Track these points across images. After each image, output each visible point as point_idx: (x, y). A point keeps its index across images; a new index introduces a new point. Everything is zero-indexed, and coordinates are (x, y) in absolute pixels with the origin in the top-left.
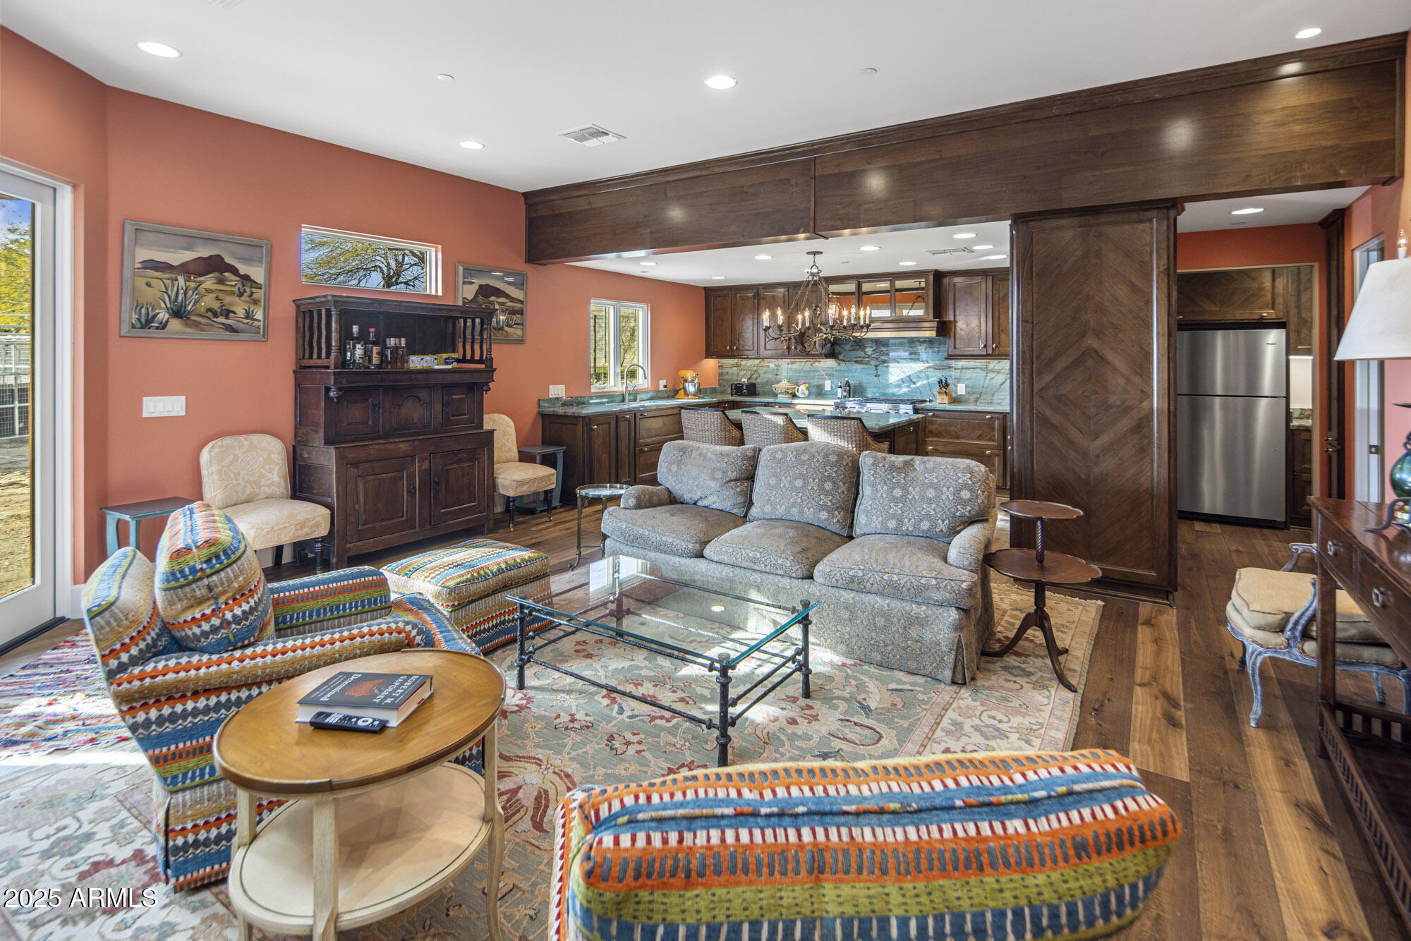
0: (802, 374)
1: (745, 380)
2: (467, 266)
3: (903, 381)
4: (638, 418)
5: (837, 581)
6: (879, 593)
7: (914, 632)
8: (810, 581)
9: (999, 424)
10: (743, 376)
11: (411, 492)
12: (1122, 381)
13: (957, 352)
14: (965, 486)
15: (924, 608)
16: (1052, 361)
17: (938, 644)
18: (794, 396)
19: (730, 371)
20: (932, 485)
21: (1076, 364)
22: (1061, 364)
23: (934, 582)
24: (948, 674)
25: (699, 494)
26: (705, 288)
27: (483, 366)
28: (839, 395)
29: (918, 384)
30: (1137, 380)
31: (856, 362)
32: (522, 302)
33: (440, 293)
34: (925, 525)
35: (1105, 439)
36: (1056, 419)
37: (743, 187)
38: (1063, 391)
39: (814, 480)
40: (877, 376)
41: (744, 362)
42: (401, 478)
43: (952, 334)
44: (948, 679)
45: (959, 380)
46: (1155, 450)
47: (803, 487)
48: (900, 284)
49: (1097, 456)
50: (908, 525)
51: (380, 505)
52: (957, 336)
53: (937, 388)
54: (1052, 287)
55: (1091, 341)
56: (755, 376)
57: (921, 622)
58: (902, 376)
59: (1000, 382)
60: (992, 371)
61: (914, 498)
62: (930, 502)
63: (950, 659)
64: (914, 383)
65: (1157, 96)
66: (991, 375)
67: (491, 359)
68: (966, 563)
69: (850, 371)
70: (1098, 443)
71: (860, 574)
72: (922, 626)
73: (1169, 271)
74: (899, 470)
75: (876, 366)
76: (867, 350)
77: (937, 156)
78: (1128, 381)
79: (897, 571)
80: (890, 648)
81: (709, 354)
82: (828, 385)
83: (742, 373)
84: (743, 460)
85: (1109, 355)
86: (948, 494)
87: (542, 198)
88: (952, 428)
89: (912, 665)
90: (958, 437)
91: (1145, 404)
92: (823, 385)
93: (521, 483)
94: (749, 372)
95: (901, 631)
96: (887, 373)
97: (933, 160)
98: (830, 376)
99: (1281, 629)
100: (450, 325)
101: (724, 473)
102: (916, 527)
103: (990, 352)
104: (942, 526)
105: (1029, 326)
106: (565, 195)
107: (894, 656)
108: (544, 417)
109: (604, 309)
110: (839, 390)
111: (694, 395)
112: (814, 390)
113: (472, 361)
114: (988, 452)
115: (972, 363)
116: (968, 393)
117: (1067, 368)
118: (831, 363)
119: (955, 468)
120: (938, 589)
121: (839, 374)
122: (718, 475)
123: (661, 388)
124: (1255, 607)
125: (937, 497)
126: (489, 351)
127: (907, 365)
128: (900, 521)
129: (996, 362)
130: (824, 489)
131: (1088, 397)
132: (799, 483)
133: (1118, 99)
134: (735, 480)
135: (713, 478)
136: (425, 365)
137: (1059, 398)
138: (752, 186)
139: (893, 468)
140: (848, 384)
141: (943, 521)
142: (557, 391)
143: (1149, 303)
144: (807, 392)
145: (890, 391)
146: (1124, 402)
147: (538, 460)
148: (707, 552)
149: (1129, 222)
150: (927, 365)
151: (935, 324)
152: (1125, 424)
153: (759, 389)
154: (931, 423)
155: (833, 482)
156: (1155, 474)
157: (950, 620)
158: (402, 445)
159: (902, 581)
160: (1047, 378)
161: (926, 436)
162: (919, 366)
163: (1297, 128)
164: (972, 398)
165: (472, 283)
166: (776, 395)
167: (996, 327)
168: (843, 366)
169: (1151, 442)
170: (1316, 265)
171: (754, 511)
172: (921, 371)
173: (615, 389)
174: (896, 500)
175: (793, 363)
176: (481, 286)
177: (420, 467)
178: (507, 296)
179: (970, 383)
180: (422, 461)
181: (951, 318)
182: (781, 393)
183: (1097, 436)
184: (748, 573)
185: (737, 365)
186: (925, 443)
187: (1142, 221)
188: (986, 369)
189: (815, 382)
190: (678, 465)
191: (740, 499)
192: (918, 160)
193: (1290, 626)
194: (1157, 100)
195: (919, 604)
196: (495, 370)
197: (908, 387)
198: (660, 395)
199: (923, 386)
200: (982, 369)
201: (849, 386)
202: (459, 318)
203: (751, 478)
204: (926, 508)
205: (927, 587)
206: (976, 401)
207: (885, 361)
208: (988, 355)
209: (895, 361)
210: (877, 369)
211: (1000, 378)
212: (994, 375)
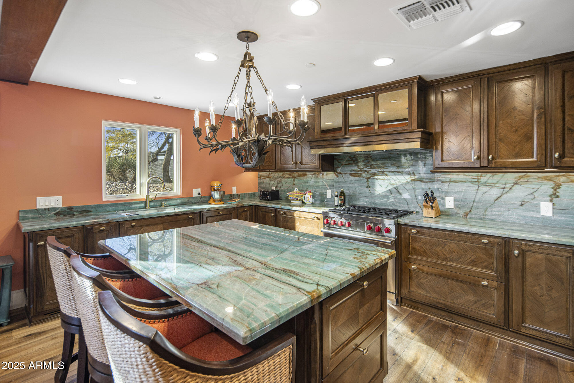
0: (310, 185)
1: (273, 188)
3: (390, 191)
9: (499, 250)
10: (273, 185)
13: (444, 165)
18: (303, 202)
19: (265, 181)
28: (336, 203)
29: (405, 195)
31: (351, 175)
40: (368, 187)
41: (273, 175)
43: (439, 147)
45: (447, 193)
52: (445, 148)
53: (423, 201)
56: (279, 185)
58: (390, 187)
59: (495, 196)
60: (485, 184)
64: (401, 194)
69: (346, 182)
75: (367, 178)
76: (360, 164)
82: (329, 194)
83: (272, 182)
88: (439, 249)
90: (445, 259)
92: (325, 194)
94: (276, 182)
96: (374, 184)
98: (331, 186)
103: (485, 163)
110: (336, 199)
112: (318, 198)
114: (485, 283)
115: (461, 176)
116: (457, 206)
118: (331, 175)
121: (337, 184)
123: (195, 195)
127: (394, 177)
129: (489, 175)
140: (343, 194)
144: (311, 200)
145: (377, 201)
150: (414, 177)
151: (419, 135)
154: (415, 239)
161: (410, 253)
162: (405, 178)
164: (461, 212)
166: (290, 201)
167: (492, 136)
168: (341, 178)
172: (406, 184)
175: (304, 175)
179: (460, 196)
181: (438, 130)
182: (293, 199)
185: (269, 177)
186: (409, 260)
188: (478, 183)
189: (320, 191)
197: (395, 197)
199: (410, 198)
200: (473, 182)
201: (344, 196)
206: (466, 215)
207: (375, 174)
208: (481, 167)
209: (383, 173)
210: (368, 181)
211: (495, 193)
212: (485, 189)
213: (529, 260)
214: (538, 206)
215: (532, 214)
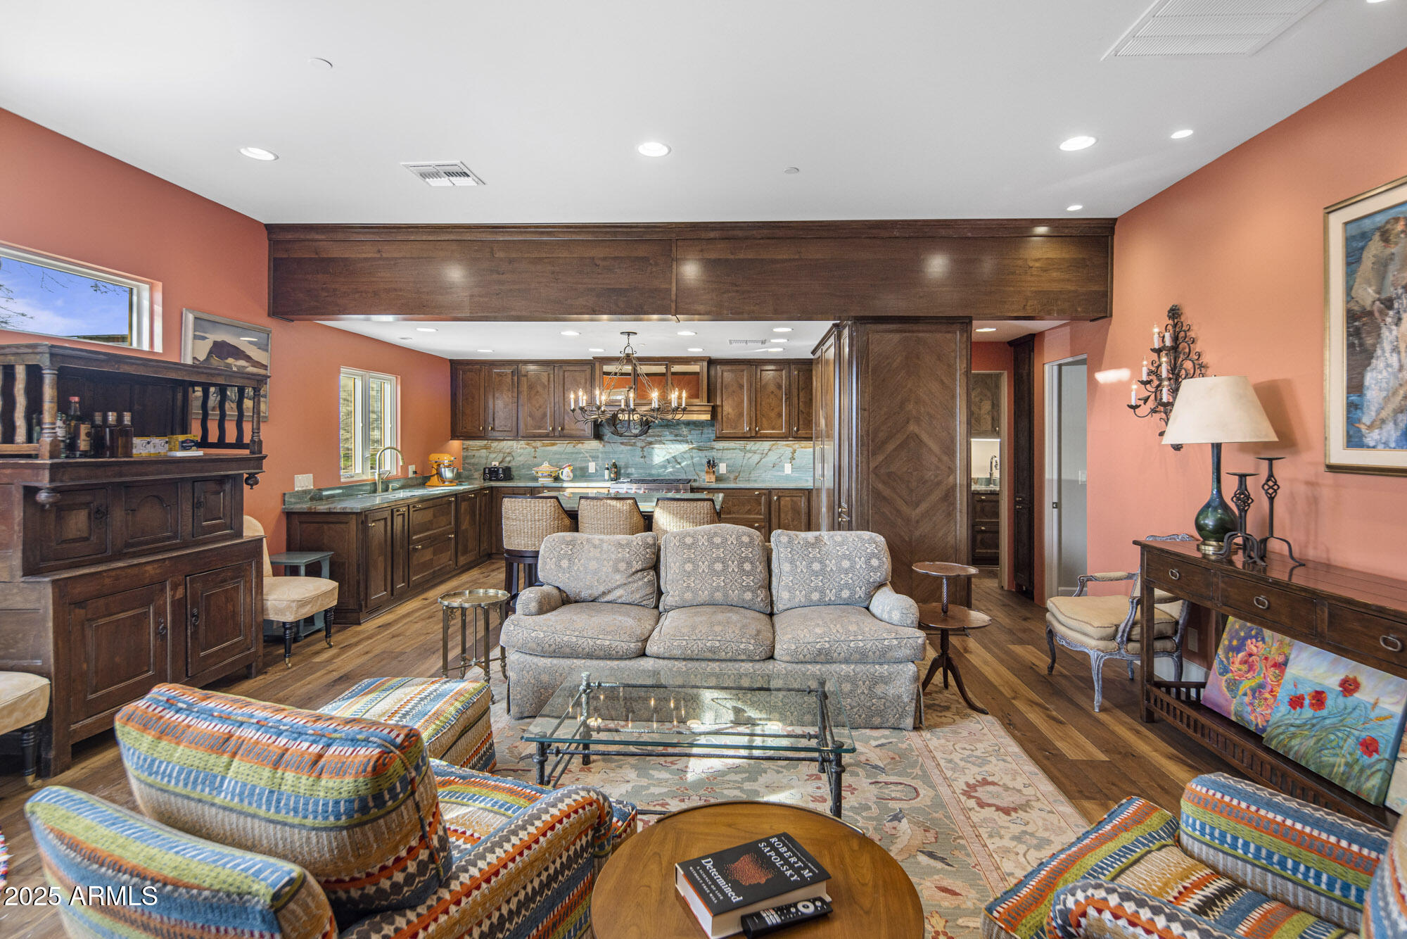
0: (563, 456)
1: (495, 463)
2: (200, 315)
3: (668, 462)
4: (411, 510)
5: (804, 656)
6: (847, 661)
7: (879, 690)
8: (771, 661)
9: (765, 499)
10: (494, 459)
11: (161, 636)
12: (934, 460)
13: (723, 434)
14: (873, 555)
15: (886, 667)
16: (884, 443)
17: (899, 697)
18: (557, 479)
19: (477, 454)
20: (845, 557)
21: (901, 446)
22: (891, 447)
23: (895, 642)
24: (909, 722)
25: (602, 589)
26: (451, 361)
27: (247, 452)
28: (607, 477)
29: (683, 464)
30: (945, 458)
31: (622, 443)
32: (265, 367)
33: (158, 348)
34: (845, 594)
35: (923, 507)
36: (887, 492)
37: (593, 258)
38: (893, 469)
39: (733, 562)
40: (643, 457)
41: (495, 444)
42: (146, 614)
43: (721, 417)
44: (911, 727)
45: (721, 460)
46: (958, 514)
47: (723, 570)
48: (677, 368)
49: (917, 522)
50: (830, 595)
51: (117, 659)
52: (724, 419)
53: (706, 468)
54: (884, 380)
55: (912, 427)
56: (508, 459)
57: (885, 680)
58: (667, 457)
59: (756, 461)
60: (750, 451)
61: (832, 570)
62: (846, 572)
63: (911, 708)
64: (679, 463)
65: (970, 235)
66: (749, 455)
67: (260, 442)
68: (909, 622)
69: (615, 453)
70: (918, 510)
71: (827, 645)
72: (886, 683)
73: (967, 373)
74: (813, 545)
75: (642, 448)
77: (797, 257)
78: (940, 460)
79: (860, 638)
80: (855, 710)
81: (455, 435)
82: (592, 467)
83: (492, 456)
84: (646, 548)
85: (925, 437)
86: (860, 563)
87: (289, 236)
89: (877, 721)
90: (729, 513)
91: (951, 478)
92: (587, 468)
93: (302, 603)
94: (501, 455)
95: (866, 692)
96: (651, 454)
97: (794, 260)
98: (595, 458)
99: (1113, 638)
100: (180, 396)
101: (629, 564)
102: (838, 595)
103: (753, 434)
104: (860, 593)
105: (866, 413)
106: (340, 236)
107: (860, 716)
108: (289, 515)
109: (351, 382)
110: (606, 472)
111: (451, 482)
112: (578, 473)
113: (221, 443)
114: (756, 525)
115: (732, 445)
116: (728, 471)
117: (895, 449)
118: (595, 444)
119: (859, 537)
120: (900, 647)
121: (605, 455)
122: (622, 566)
123: (411, 475)
124: (1096, 624)
125: (852, 567)
126: (256, 431)
127: (673, 446)
128: (822, 592)
129: (752, 443)
130: (744, 570)
131: (911, 473)
132: (718, 566)
133: (943, 232)
134: (641, 571)
135: (617, 570)
136: (152, 451)
137: (889, 474)
138: (605, 259)
139: (808, 544)
140: (615, 465)
141: (861, 588)
142: (304, 482)
143: (954, 397)
144: (571, 475)
145: (654, 472)
146: (936, 476)
147: (303, 570)
148: (648, 651)
149: (941, 332)
150: (691, 446)
152: (936, 496)
153: (514, 473)
155: (751, 563)
156: (958, 532)
157: (911, 673)
158: (149, 568)
159: (868, 646)
160: (880, 458)
162: (684, 447)
163: (1055, 274)
164: (732, 476)
165: (204, 338)
166: (536, 479)
167: (758, 412)
168: (609, 448)
169: (955, 508)
170: (1006, 373)
171: (667, 600)
172: (685, 453)
173: (364, 477)
174: (816, 574)
175: (553, 445)
176: (216, 344)
177: (173, 596)
178: (248, 358)
179: (731, 462)
180: (175, 588)
181: (719, 403)
182: (543, 477)
183: (917, 505)
184: (704, 664)
185: (486, 447)
187: (949, 332)
188: (744, 450)
189: (578, 464)
190: (569, 560)
191: (648, 590)
192: (780, 257)
193: (1120, 634)
194: (969, 238)
195: (881, 664)
196: (265, 457)
197: (673, 467)
198: (410, 482)
199: (688, 466)
200: (741, 450)
201: (616, 467)
202: (194, 384)
203: (656, 567)
204: (845, 579)
205: (890, 648)
206: (735, 479)
207: (651, 443)
208: (751, 437)
209: (661, 442)
210: (643, 451)
211: (756, 458)
212: (750, 455)
213: (782, 503)
214: (783, 467)
215: (779, 473)
